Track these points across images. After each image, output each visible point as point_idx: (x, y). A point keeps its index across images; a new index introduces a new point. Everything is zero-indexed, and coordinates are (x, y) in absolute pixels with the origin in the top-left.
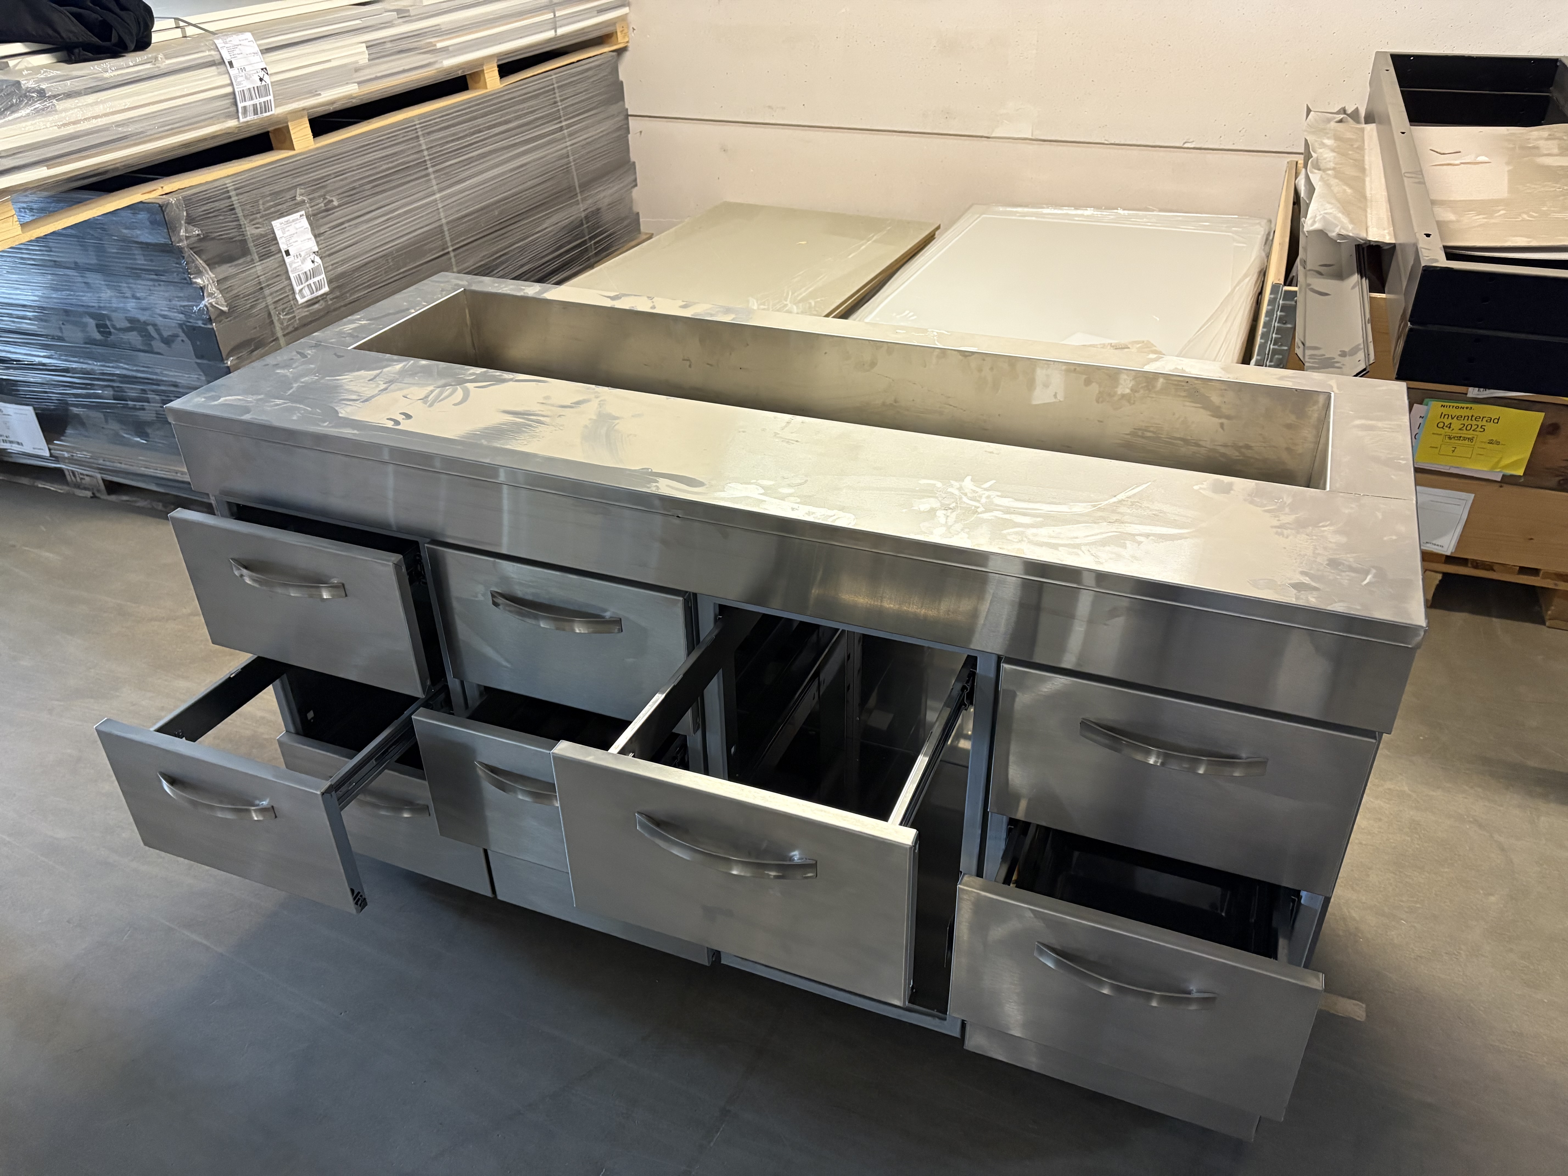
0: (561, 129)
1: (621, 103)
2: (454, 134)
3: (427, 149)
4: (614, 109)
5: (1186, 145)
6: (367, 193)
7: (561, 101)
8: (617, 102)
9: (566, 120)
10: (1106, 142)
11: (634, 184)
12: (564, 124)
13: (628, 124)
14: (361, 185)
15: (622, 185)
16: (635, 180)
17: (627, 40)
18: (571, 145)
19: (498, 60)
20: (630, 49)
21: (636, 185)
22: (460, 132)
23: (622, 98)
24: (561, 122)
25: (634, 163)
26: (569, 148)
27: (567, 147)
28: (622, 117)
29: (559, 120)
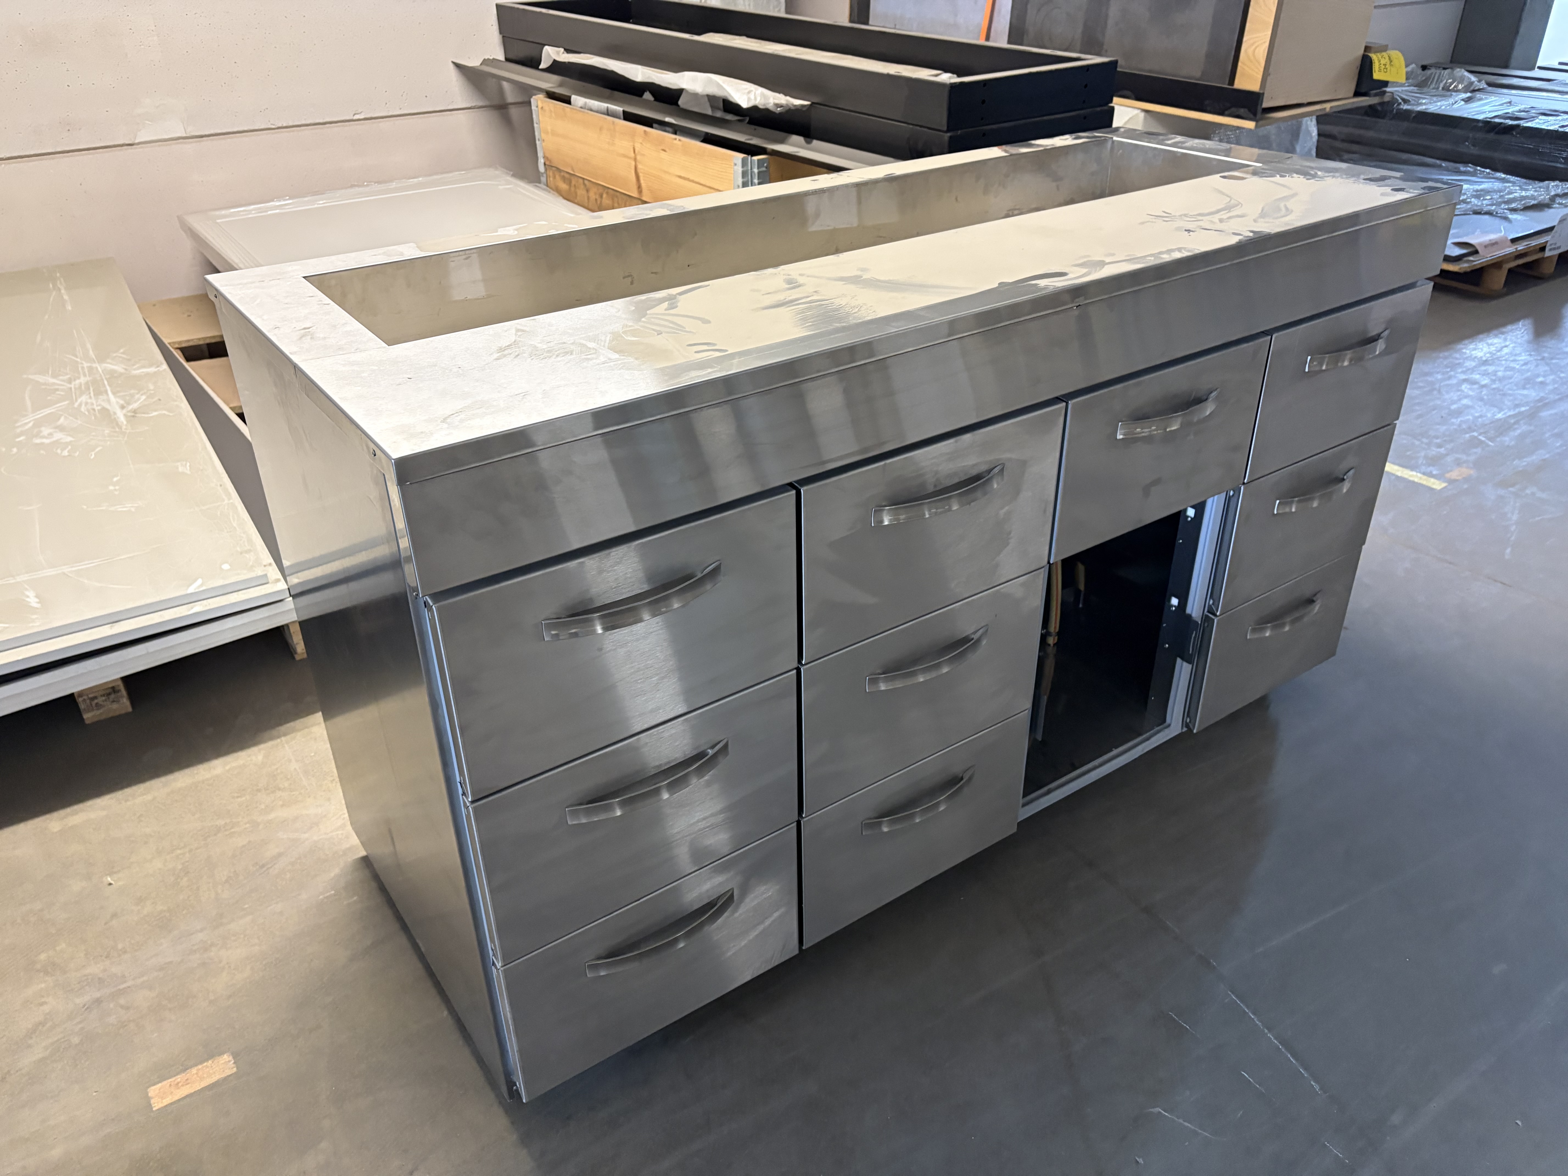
5: (357, 117)
10: (273, 127)
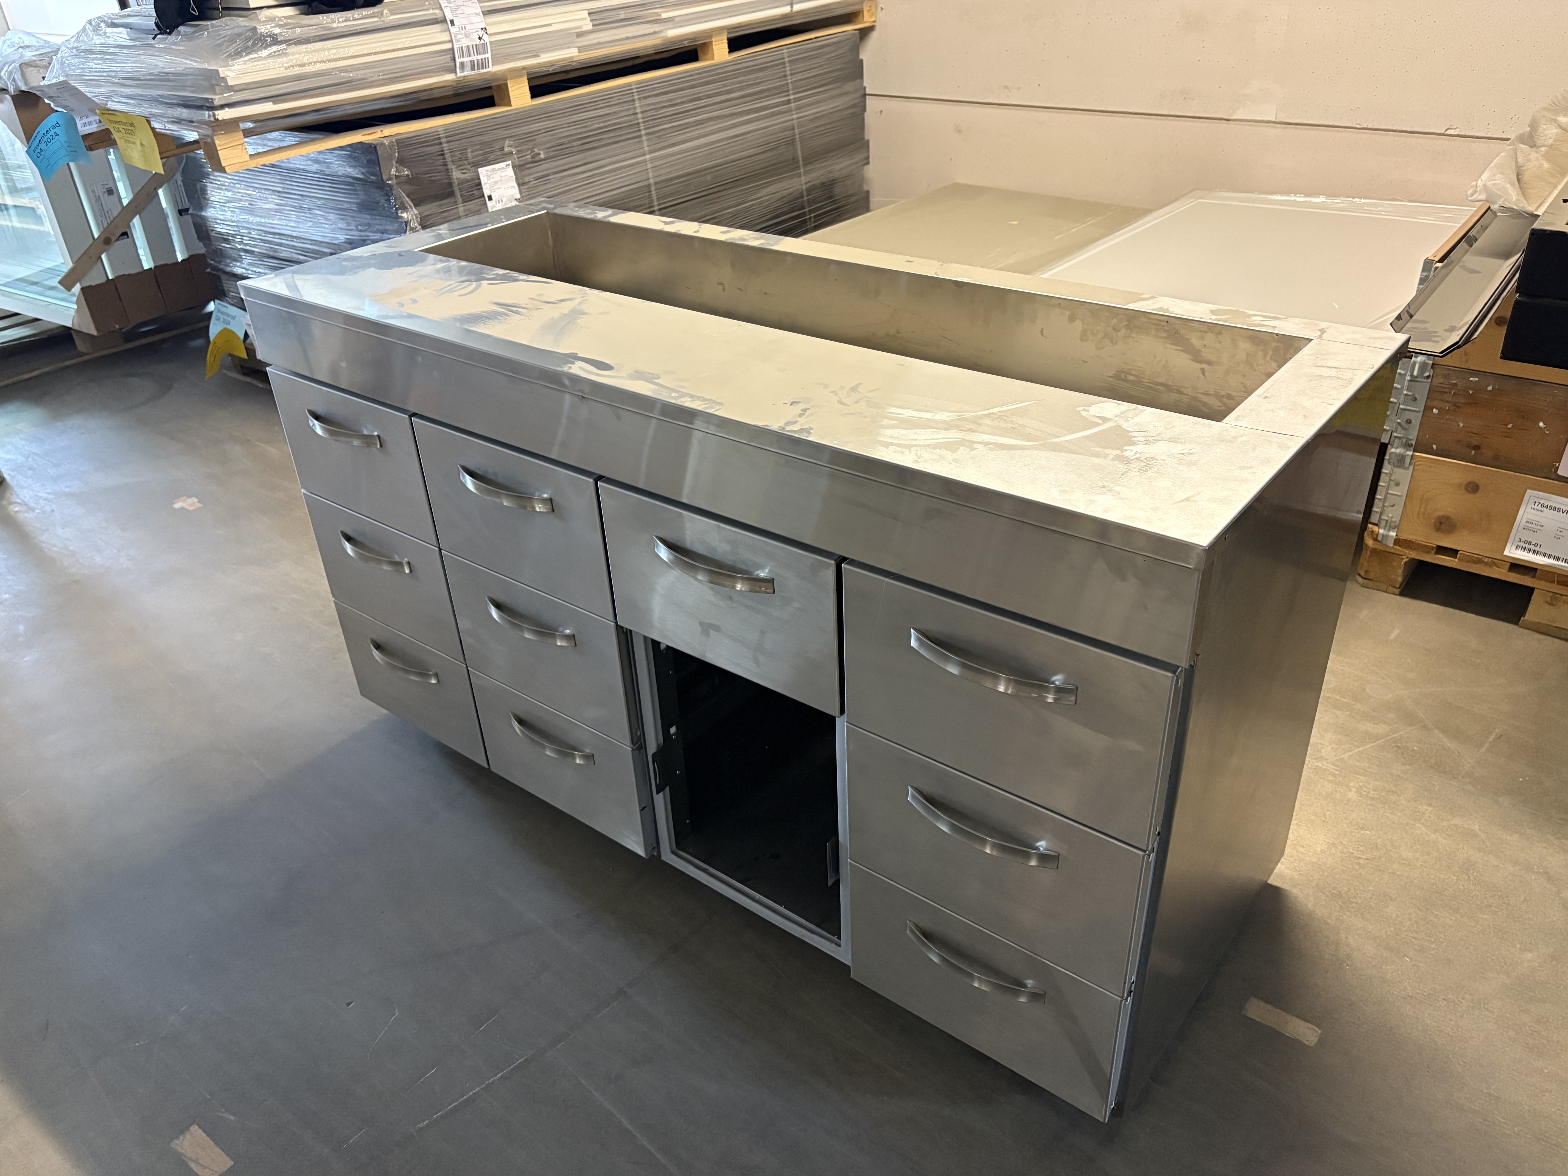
0: (789, 102)
1: (859, 81)
2: (670, 100)
3: (642, 112)
4: (849, 86)
5: (1448, 132)
6: (575, 149)
7: (791, 75)
8: (855, 79)
9: (794, 94)
10: (1358, 126)
11: (866, 161)
12: (792, 97)
13: (865, 102)
14: (570, 142)
15: (852, 161)
16: (868, 158)
17: (873, 19)
18: (798, 118)
19: (729, 33)
20: (877, 28)
21: (868, 163)
22: (678, 98)
23: (861, 76)
24: (789, 95)
25: (868, 141)
26: (795, 121)
27: (793, 120)
28: (859, 94)
29: (787, 93)
